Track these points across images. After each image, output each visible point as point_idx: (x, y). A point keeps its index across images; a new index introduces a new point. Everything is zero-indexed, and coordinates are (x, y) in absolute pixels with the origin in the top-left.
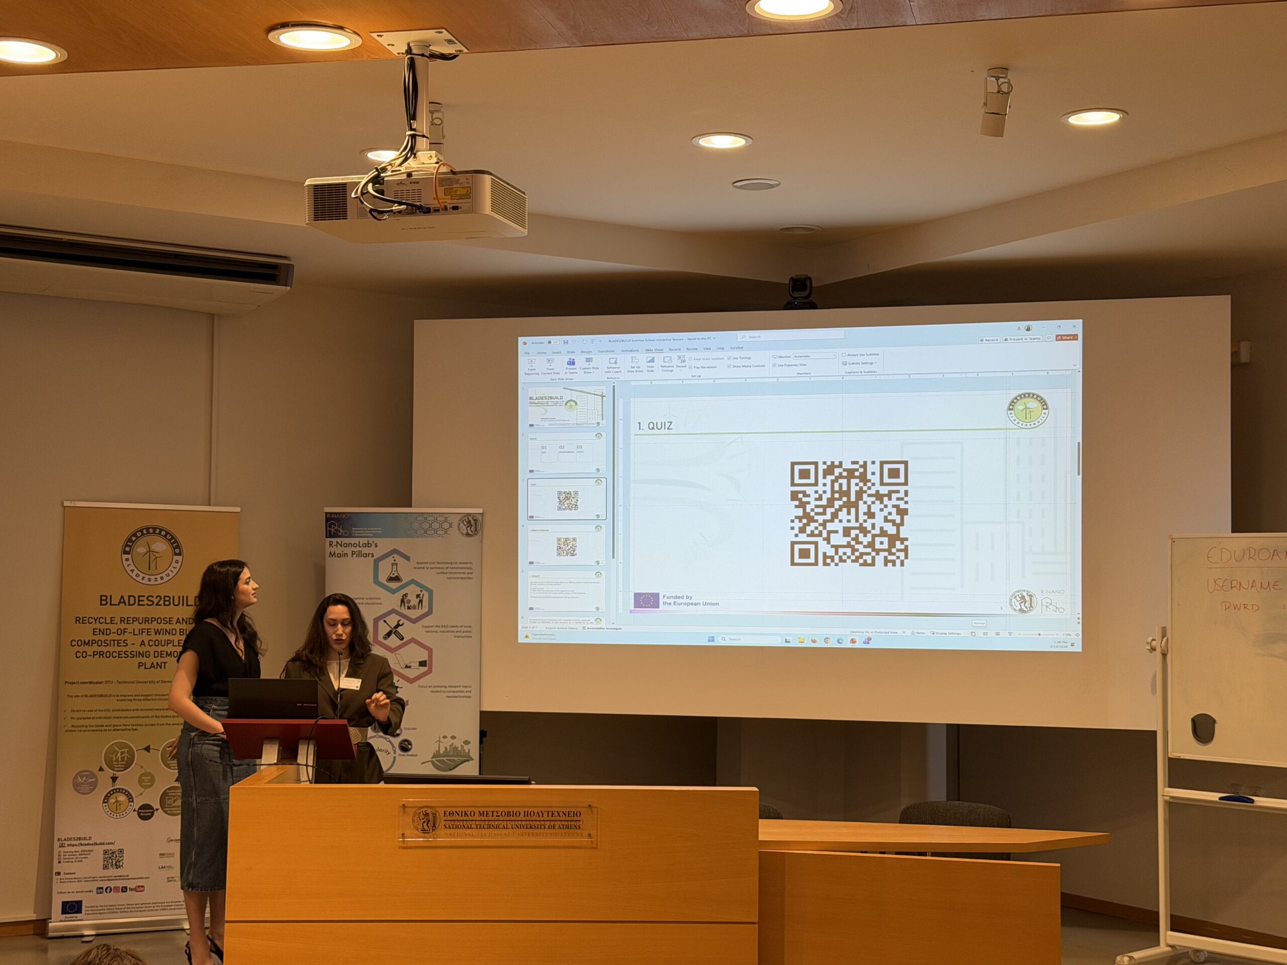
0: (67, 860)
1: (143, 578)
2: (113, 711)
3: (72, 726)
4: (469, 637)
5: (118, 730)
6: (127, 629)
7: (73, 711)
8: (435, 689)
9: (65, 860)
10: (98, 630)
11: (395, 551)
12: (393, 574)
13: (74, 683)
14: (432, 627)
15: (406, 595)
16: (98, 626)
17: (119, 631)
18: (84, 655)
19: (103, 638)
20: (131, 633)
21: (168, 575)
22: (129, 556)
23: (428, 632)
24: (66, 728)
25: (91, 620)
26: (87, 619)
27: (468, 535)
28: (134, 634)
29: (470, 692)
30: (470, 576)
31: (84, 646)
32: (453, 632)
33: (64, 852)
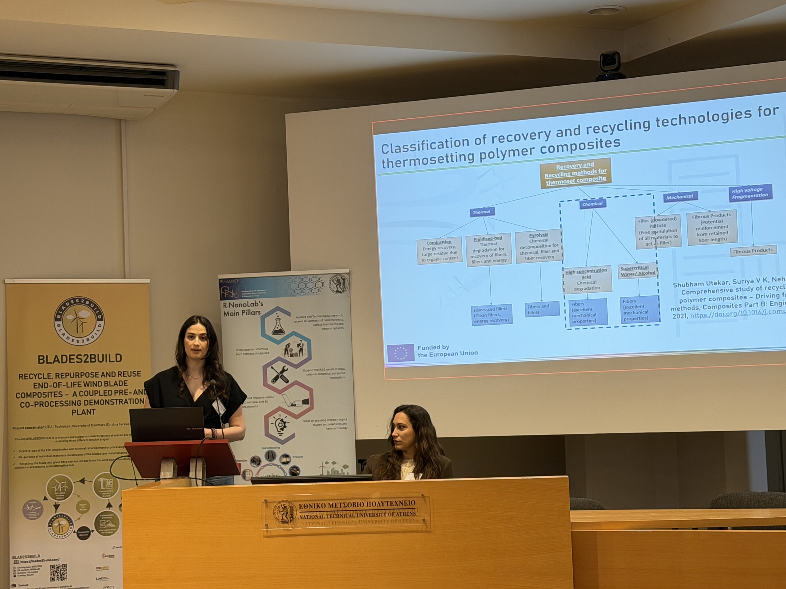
0: (21, 574)
1: (73, 340)
2: (53, 450)
3: (20, 464)
4: (341, 378)
5: (58, 466)
6: (61, 383)
7: (20, 451)
8: (318, 423)
9: (20, 575)
10: (38, 385)
11: (278, 309)
12: (277, 328)
13: (20, 428)
14: (310, 370)
15: (289, 345)
16: (37, 381)
17: (55, 384)
18: (28, 405)
19: (42, 390)
20: (65, 386)
21: (93, 337)
22: (60, 323)
23: (308, 375)
24: (16, 466)
25: (31, 376)
26: (28, 375)
27: (338, 292)
28: (67, 387)
29: (346, 424)
30: (341, 326)
31: (27, 397)
32: (329, 374)
33: (18, 568)
